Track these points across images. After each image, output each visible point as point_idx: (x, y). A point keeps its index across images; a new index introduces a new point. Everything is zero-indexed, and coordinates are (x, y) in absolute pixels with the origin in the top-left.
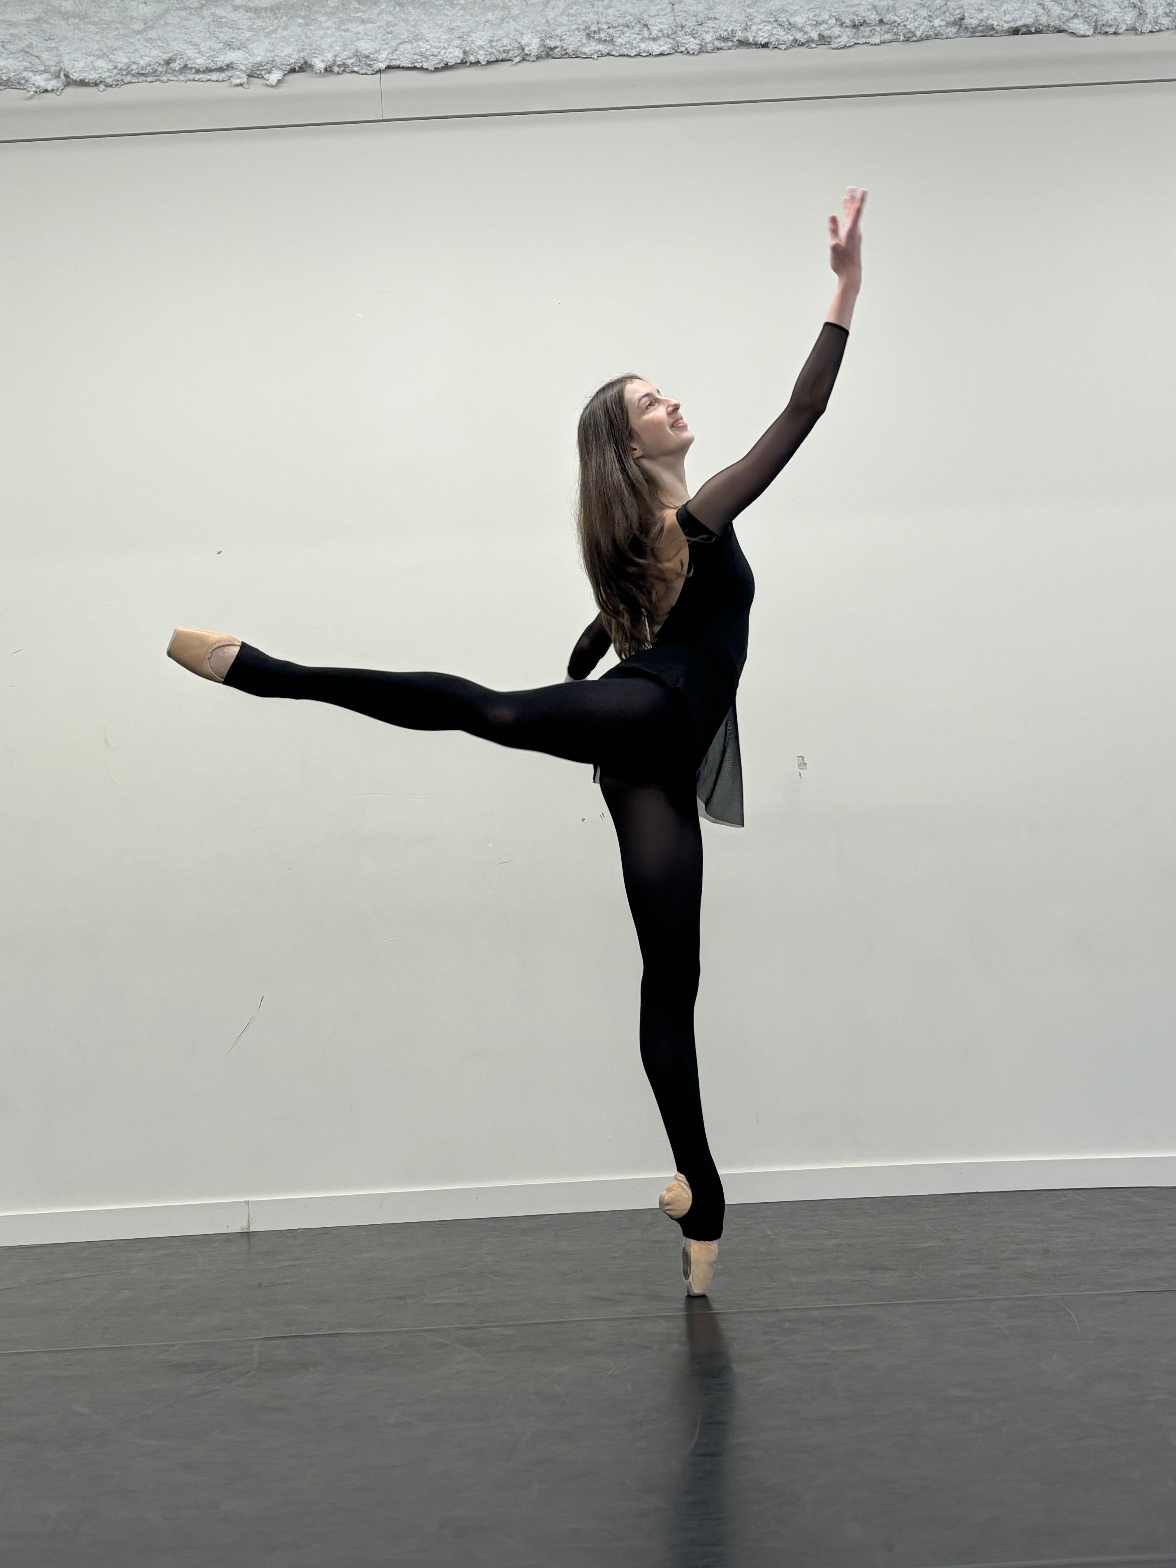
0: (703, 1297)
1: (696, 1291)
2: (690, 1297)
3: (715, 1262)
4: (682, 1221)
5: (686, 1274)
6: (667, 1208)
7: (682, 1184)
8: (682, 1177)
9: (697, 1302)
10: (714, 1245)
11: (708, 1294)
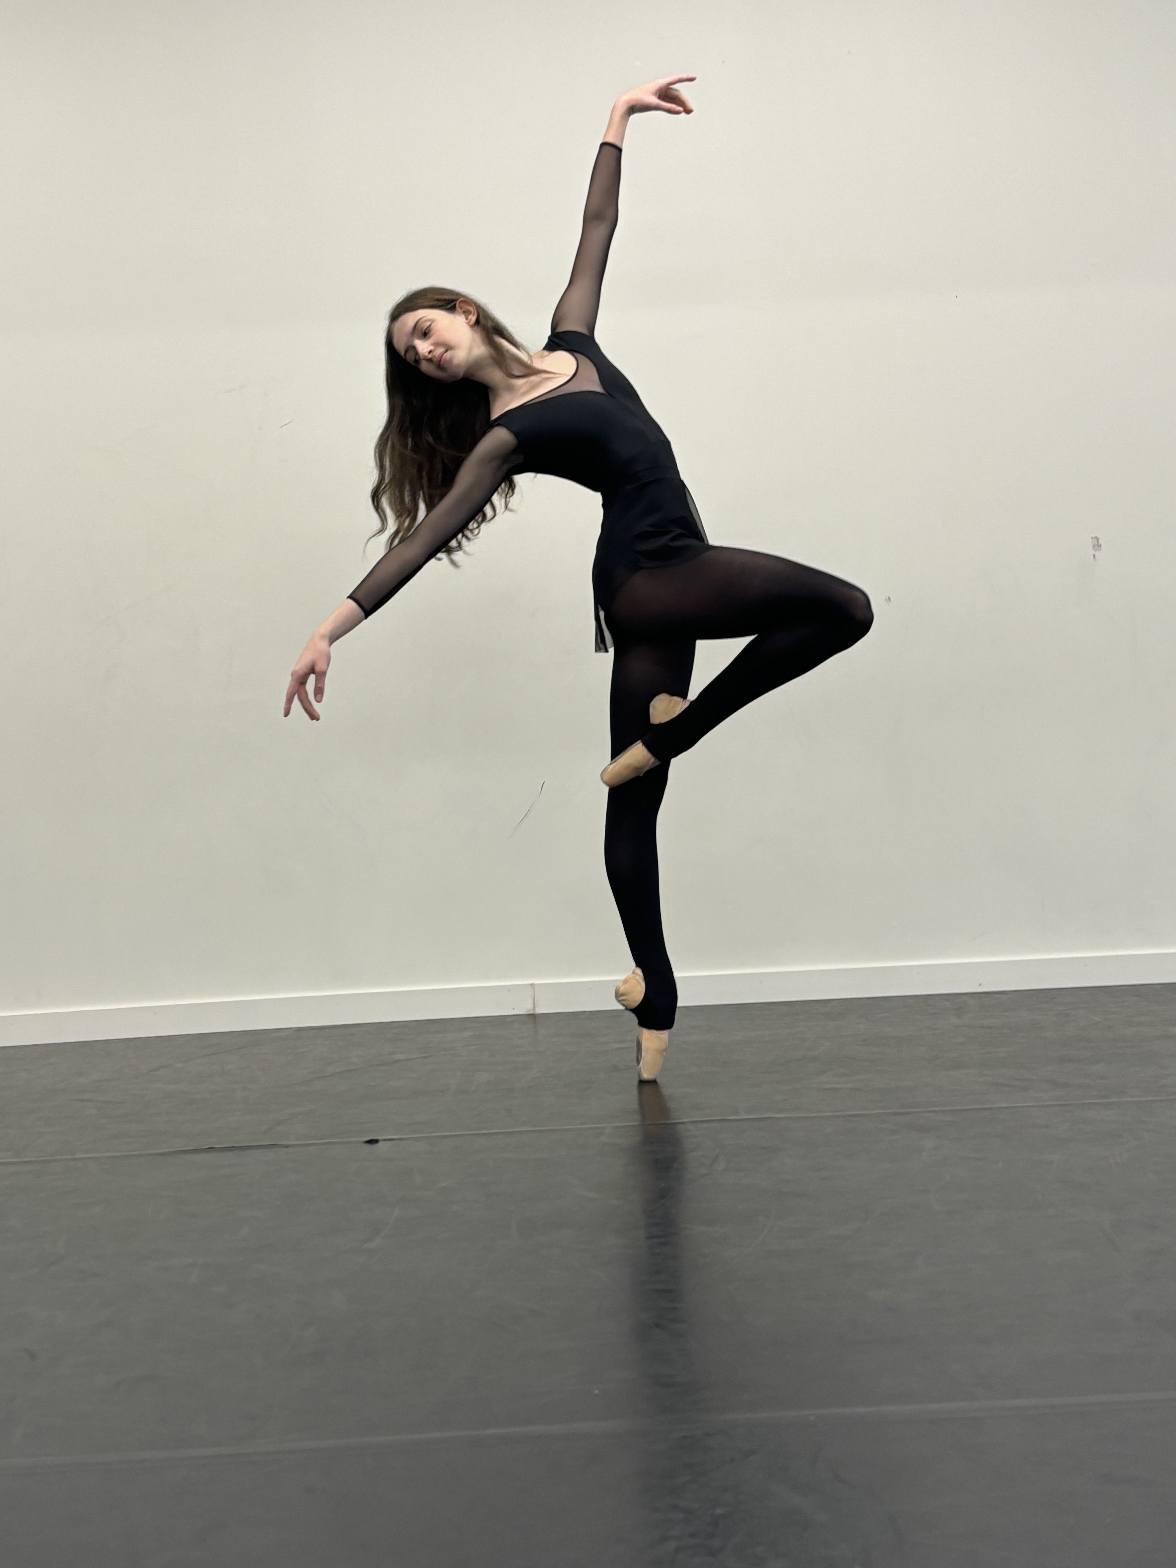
0: (653, 1082)
1: (646, 1076)
2: (642, 1083)
3: (665, 1050)
4: (637, 1011)
5: (638, 1061)
6: (622, 998)
7: (638, 978)
8: (639, 971)
9: (647, 1088)
10: (664, 1034)
11: (658, 1080)
